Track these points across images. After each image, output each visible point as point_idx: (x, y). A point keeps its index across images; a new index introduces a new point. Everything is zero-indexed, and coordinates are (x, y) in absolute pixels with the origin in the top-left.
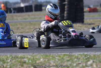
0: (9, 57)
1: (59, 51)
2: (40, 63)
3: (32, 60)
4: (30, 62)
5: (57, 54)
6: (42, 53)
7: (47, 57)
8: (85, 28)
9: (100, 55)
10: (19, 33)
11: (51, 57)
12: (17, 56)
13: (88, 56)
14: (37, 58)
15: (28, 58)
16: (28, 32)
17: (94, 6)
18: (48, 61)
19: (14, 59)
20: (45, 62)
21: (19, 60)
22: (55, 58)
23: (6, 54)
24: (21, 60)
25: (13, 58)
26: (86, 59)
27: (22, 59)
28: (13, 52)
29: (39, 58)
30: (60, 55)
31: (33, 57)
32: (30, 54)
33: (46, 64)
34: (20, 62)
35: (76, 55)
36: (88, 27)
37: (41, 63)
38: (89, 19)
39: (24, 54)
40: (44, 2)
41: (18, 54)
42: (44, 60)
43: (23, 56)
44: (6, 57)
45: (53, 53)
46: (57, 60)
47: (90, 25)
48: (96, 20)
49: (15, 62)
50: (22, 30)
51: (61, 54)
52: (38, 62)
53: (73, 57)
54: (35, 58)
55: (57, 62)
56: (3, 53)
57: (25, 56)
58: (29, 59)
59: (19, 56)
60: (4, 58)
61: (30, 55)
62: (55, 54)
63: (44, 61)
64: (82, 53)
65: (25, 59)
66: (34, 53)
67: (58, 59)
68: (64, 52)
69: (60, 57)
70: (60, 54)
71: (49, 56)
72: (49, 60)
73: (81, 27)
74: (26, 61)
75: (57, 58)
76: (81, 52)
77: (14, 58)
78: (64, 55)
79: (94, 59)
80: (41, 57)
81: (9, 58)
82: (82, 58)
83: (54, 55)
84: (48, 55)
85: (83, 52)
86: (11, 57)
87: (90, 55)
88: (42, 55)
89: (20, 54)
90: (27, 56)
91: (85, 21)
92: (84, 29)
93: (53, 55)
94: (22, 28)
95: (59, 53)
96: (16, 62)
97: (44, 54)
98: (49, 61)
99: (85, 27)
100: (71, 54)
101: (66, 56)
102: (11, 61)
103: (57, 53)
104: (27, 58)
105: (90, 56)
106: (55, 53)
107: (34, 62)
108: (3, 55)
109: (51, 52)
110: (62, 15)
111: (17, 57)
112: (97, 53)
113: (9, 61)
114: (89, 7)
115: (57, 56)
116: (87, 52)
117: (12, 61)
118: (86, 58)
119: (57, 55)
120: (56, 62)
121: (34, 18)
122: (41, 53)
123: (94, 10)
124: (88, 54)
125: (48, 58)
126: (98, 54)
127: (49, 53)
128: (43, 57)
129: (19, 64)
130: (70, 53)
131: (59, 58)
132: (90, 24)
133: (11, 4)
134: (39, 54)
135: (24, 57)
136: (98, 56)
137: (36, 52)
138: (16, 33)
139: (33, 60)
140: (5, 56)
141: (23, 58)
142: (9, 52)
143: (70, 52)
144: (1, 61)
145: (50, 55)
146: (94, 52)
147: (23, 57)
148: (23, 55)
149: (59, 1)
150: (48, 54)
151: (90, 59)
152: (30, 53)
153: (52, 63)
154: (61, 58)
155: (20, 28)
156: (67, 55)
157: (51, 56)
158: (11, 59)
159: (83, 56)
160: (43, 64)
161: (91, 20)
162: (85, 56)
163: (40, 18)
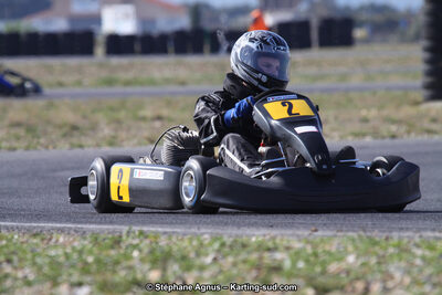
0: (210, 244)
1: (428, 222)
2: (343, 275)
3: (307, 261)
4: (300, 269)
5: (421, 237)
6: (354, 231)
7: (377, 248)
11: (391, 250)
12: (245, 239)
14: (329, 253)
15: (292, 252)
18: (379, 263)
19: (228, 254)
20: (363, 270)
21: (254, 257)
22: (407, 251)
23: (194, 230)
24: (261, 258)
25: (226, 250)
27: (266, 255)
28: (226, 224)
29: (340, 252)
30: (432, 241)
32: (299, 233)
33: (370, 277)
34: (258, 268)
37: (348, 272)
39: (274, 232)
40: (362, 8)
41: (248, 231)
42: (359, 263)
43: (269, 240)
44: (195, 243)
45: (401, 229)
46: (418, 262)
49: (235, 264)
51: (437, 234)
52: (333, 267)
54: (324, 251)
55: (421, 271)
56: (181, 223)
57: (278, 241)
58: (297, 255)
59: (254, 239)
60: (185, 248)
61: (298, 236)
62: (408, 237)
63: (363, 264)
65: (278, 256)
66: (316, 231)
67: (423, 258)
69: (431, 248)
70: (430, 234)
71: (384, 244)
72: (385, 263)
74: (282, 261)
75: (419, 252)
77: (231, 247)
80: (350, 248)
81: (210, 249)
83: (405, 241)
84: (377, 239)
86: (216, 245)
88: (353, 240)
89: (257, 233)
90: (289, 241)
93: (400, 238)
95: (425, 229)
96: (241, 266)
97: (360, 236)
98: (383, 267)
102: (215, 259)
103: (419, 230)
104: (288, 248)
106: (407, 229)
107: (318, 269)
108: (184, 235)
109: (394, 226)
111: (244, 246)
113: (209, 260)
115: (417, 246)
117: (221, 262)
119: (417, 240)
120: (415, 270)
121: (316, 78)
122: (348, 231)
125: (381, 253)
127: (384, 232)
128: (356, 248)
129: (254, 273)
131: (428, 253)
133: (215, 13)
134: (339, 234)
135: (274, 243)
139: (312, 259)
140: (191, 240)
141: (269, 250)
142: (208, 224)
144: (176, 261)
145: (387, 239)
147: (270, 244)
148: (268, 237)
149: (428, 7)
150: (377, 235)
152: (298, 228)
153: (398, 275)
154: (436, 254)
157: (394, 246)
158: (218, 251)
160: (358, 279)
163: (343, 77)
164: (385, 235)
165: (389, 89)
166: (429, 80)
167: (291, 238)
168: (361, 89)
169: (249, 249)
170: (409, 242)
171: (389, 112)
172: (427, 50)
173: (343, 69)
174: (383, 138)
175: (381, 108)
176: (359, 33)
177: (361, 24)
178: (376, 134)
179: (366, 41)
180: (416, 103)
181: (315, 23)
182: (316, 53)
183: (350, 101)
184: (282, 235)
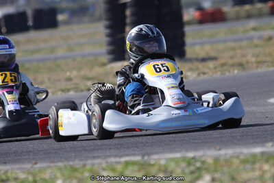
1: (112, 151)
5: (107, 162)
6: (61, 161)
7: (76, 173)
9: (232, 157)
11: (86, 174)
13: (198, 165)
14: (44, 180)
15: (19, 181)
17: (214, 3)
26: (192, 173)
29: (51, 179)
30: (114, 165)
32: (25, 166)
35: (163, 162)
36: (197, 69)
38: (202, 44)
39: (7, 167)
43: (3, 174)
47: (204, 64)
48: (221, 46)
51: (118, 159)
53: (154, 170)
54: (41, 179)
57: (9, 174)
61: (23, 168)
62: (100, 164)
64: (178, 155)
66: (36, 164)
68: (126, 153)
69: (113, 170)
70: (113, 160)
71: (81, 170)
76: (177, 152)
78: (127, 163)
79: (216, 171)
80: (59, 175)
82: (179, 171)
83: (96, 166)
84: (78, 167)
87: (203, 159)
88: (60, 169)
90: (16, 173)
91: (190, 51)
93: (93, 165)
95: (110, 156)
97: (65, 165)
99: (191, 70)
100: (146, 158)
101: (130, 168)
104: (16, 179)
105: (203, 162)
106: (98, 157)
109: (89, 155)
110: (119, 36)
112: (223, 152)
114: (200, 9)
115: (104, 169)
116: (196, 149)
118: (192, 168)
119: (104, 165)
122: (58, 162)
123: (214, 17)
124: (197, 157)
125: (80, 176)
126: (226, 154)
127: (82, 160)
128: (63, 175)
130: (143, 156)
131: (111, 174)
132: (204, 60)
134: (52, 165)
135: (8, 177)
136: (226, 161)
137: (42, 160)
141: (3, 181)
143: (143, 152)
145: (84, 166)
146: (215, 149)
147: (4, 177)
148: (2, 172)
150: (77, 163)
151: (204, 172)
152: (24, 163)
156: (134, 163)
157: (89, 171)
159: (183, 165)
161: (208, 47)
162: (189, 164)
163: (53, 50)
164: (82, 163)
165: (84, 56)
166: (110, 48)
167: (17, 171)
168: (65, 58)
170: (99, 167)
171: (85, 72)
172: (108, 27)
173: (53, 43)
174: (82, 91)
175: (80, 69)
176: (60, 17)
177: (62, 12)
178: (76, 89)
179: (67, 23)
180: (104, 65)
181: (30, 13)
182: (32, 34)
183: (58, 66)
184: (12, 169)
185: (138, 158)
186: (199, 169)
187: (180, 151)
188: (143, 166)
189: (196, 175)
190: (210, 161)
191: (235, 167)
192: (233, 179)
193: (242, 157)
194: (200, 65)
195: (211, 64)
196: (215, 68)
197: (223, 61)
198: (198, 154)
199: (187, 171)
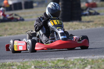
1: (53, 55)
3: (21, 68)
6: (34, 59)
7: (39, 64)
8: (83, 27)
9: (99, 59)
10: (7, 35)
11: (43, 64)
12: (5, 63)
13: (86, 61)
14: (27, 66)
15: (17, 66)
16: (17, 34)
21: (8, 68)
22: (47, 64)
26: (83, 64)
27: (11, 67)
29: (30, 65)
31: (23, 64)
32: (20, 60)
35: (72, 60)
39: (13, 61)
41: (6, 61)
45: (46, 58)
50: (10, 32)
51: (55, 59)
53: (69, 63)
54: (26, 65)
57: (14, 63)
58: (19, 67)
59: (8, 63)
64: (78, 58)
65: (14, 67)
66: (24, 59)
69: (53, 63)
70: (53, 59)
71: (41, 63)
73: (78, 25)
75: (50, 64)
76: (78, 56)
77: (1, 66)
78: (59, 60)
79: (93, 64)
80: (33, 64)
82: (78, 64)
84: (40, 61)
85: (80, 57)
87: (88, 59)
88: (33, 62)
89: (9, 61)
92: (81, 28)
93: (46, 60)
94: (11, 29)
95: (52, 57)
99: (83, 25)
100: (66, 58)
101: (60, 62)
105: (88, 61)
106: (48, 58)
109: (44, 57)
111: (5, 65)
112: (95, 57)
115: (50, 62)
116: (85, 56)
118: (83, 63)
122: (32, 59)
124: (85, 59)
126: (96, 58)
128: (34, 64)
131: (52, 64)
134: (30, 60)
135: (13, 64)
136: (96, 60)
137: (27, 58)
138: (4, 35)
139: (23, 68)
141: (12, 66)
143: (65, 56)
145: (42, 61)
147: (12, 64)
148: (11, 62)
150: (40, 60)
151: (88, 64)
152: (19, 59)
155: (8, 30)
156: (61, 60)
157: (44, 63)
159: (80, 61)
162: (82, 61)
163: (31, 17)
164: (42, 60)
167: (17, 62)
169: (6, 66)
170: (48, 61)
173: (31, 14)
176: (35, 5)
177: (35, 2)
179: (37, 7)
181: (23, 3)
182: (24, 11)
184: (15, 61)
185: (63, 58)
186: (86, 63)
187: (79, 56)
188: (65, 61)
189: (85, 65)
190: (90, 60)
191: (100, 62)
192: (99, 67)
193: (102, 59)
194: (87, 24)
195: (91, 23)
196: (93, 25)
197: (96, 22)
198: (86, 57)
199: (81, 64)
